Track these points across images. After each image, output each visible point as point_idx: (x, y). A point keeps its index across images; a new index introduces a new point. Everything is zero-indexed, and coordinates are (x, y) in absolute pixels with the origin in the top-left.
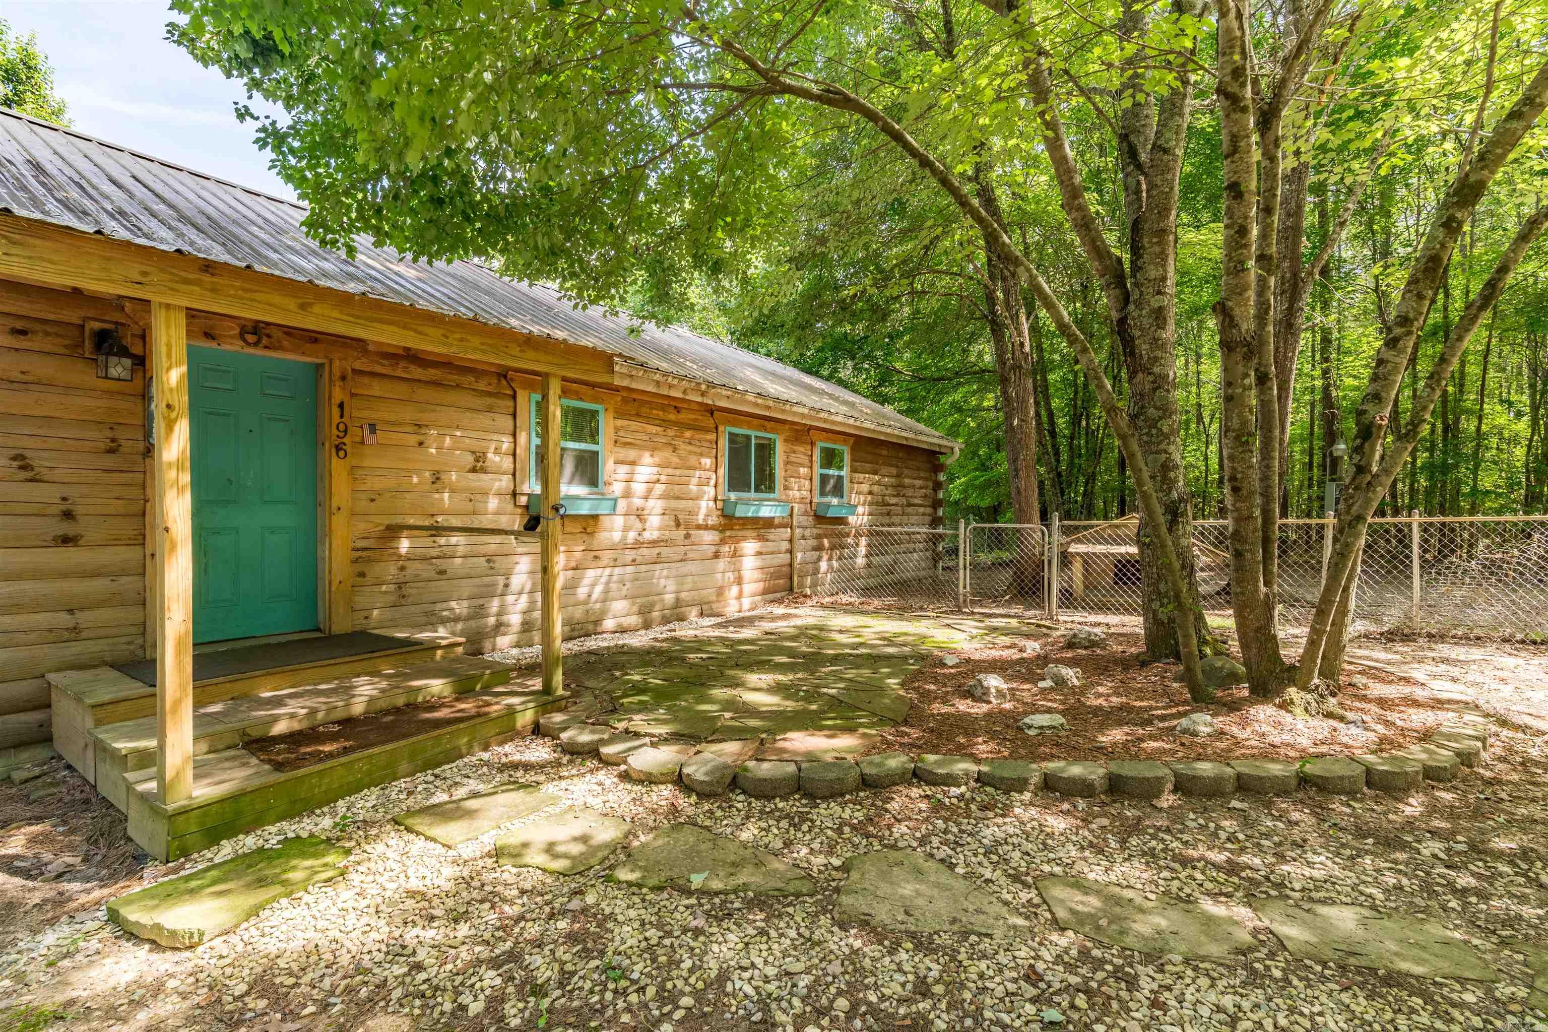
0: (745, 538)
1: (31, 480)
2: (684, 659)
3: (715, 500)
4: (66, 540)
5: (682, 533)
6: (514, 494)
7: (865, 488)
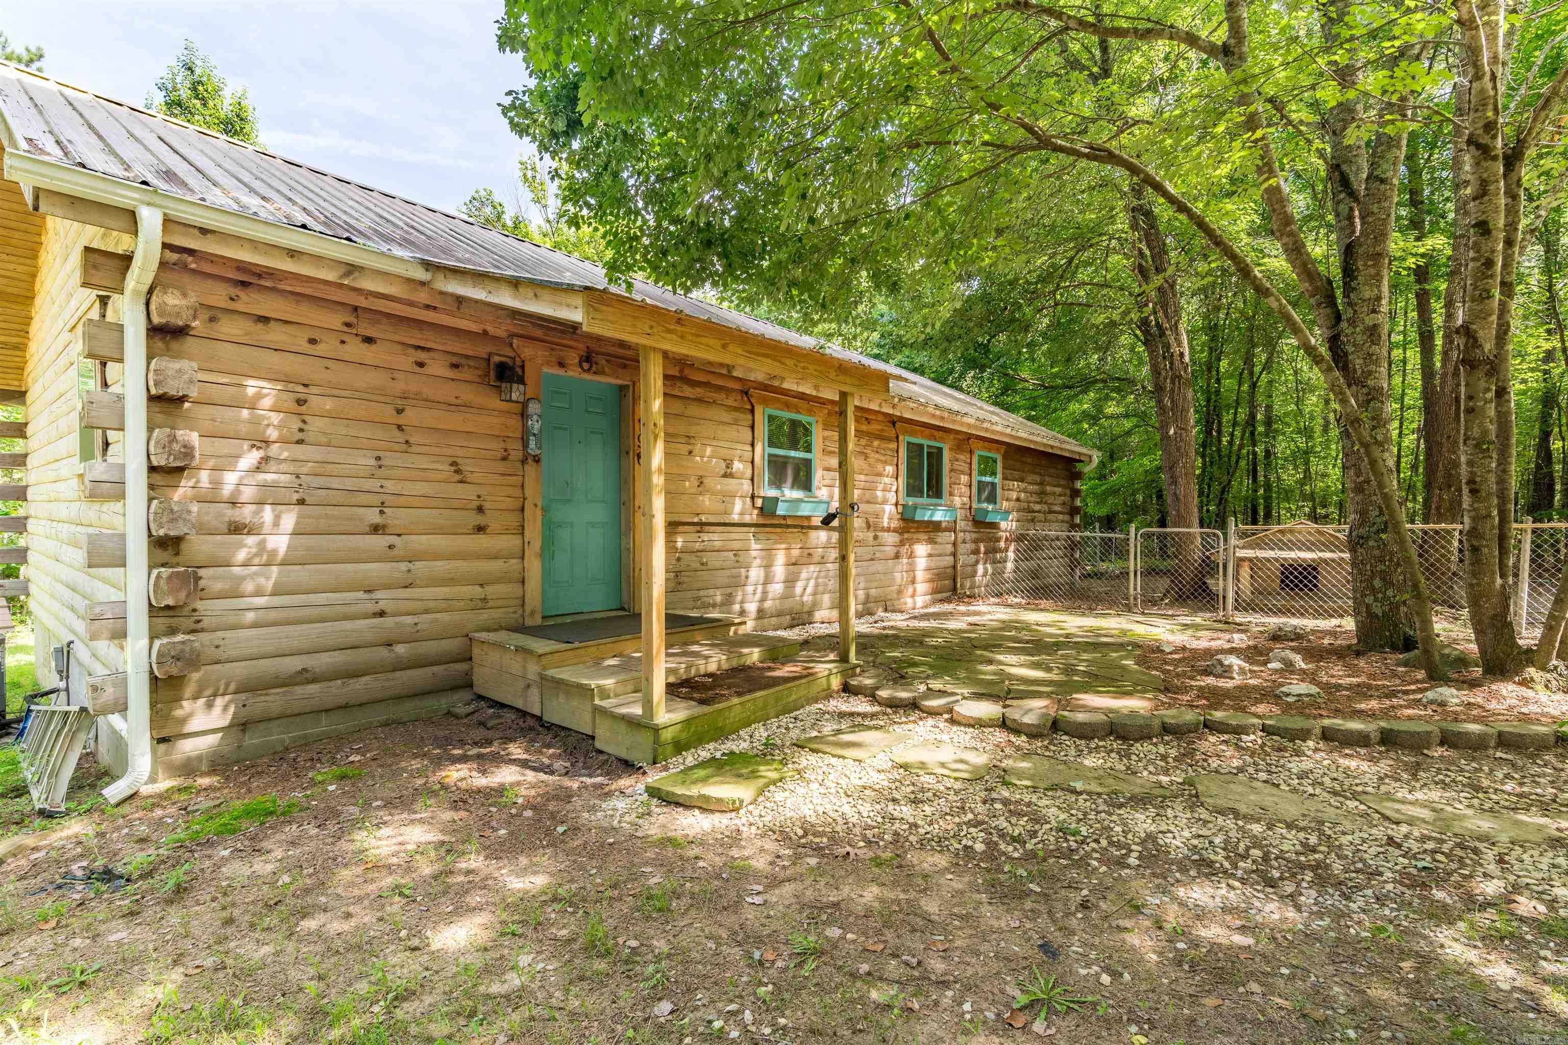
0: (918, 541)
1: (461, 482)
2: (921, 643)
3: (896, 504)
4: (480, 529)
5: (871, 535)
6: (753, 497)
7: (1014, 495)
